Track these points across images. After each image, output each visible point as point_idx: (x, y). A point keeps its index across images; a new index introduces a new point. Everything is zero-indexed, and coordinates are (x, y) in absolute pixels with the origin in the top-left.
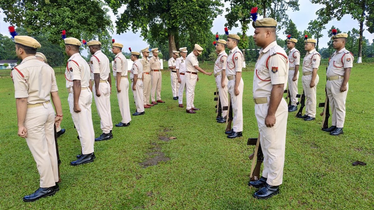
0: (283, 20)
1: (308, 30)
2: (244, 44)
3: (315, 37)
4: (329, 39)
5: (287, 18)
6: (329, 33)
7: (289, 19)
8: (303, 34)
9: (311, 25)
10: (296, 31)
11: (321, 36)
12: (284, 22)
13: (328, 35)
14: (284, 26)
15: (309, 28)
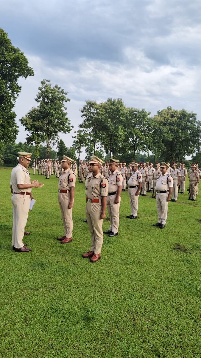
0: (56, 139)
1: (73, 147)
2: (37, 156)
3: (77, 152)
4: (86, 155)
5: (59, 138)
6: (86, 150)
7: (60, 139)
8: (69, 149)
9: (75, 144)
10: (65, 147)
11: (81, 152)
12: (56, 141)
13: (85, 151)
14: (56, 143)
15: (73, 145)
